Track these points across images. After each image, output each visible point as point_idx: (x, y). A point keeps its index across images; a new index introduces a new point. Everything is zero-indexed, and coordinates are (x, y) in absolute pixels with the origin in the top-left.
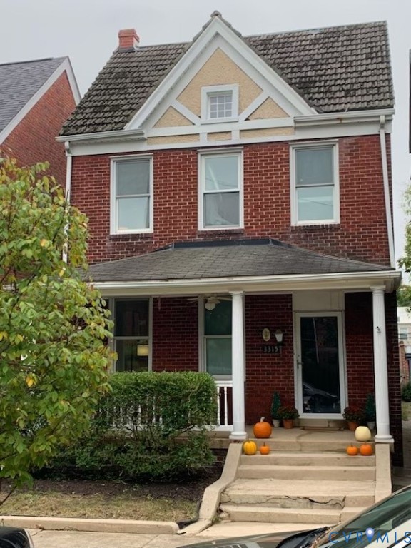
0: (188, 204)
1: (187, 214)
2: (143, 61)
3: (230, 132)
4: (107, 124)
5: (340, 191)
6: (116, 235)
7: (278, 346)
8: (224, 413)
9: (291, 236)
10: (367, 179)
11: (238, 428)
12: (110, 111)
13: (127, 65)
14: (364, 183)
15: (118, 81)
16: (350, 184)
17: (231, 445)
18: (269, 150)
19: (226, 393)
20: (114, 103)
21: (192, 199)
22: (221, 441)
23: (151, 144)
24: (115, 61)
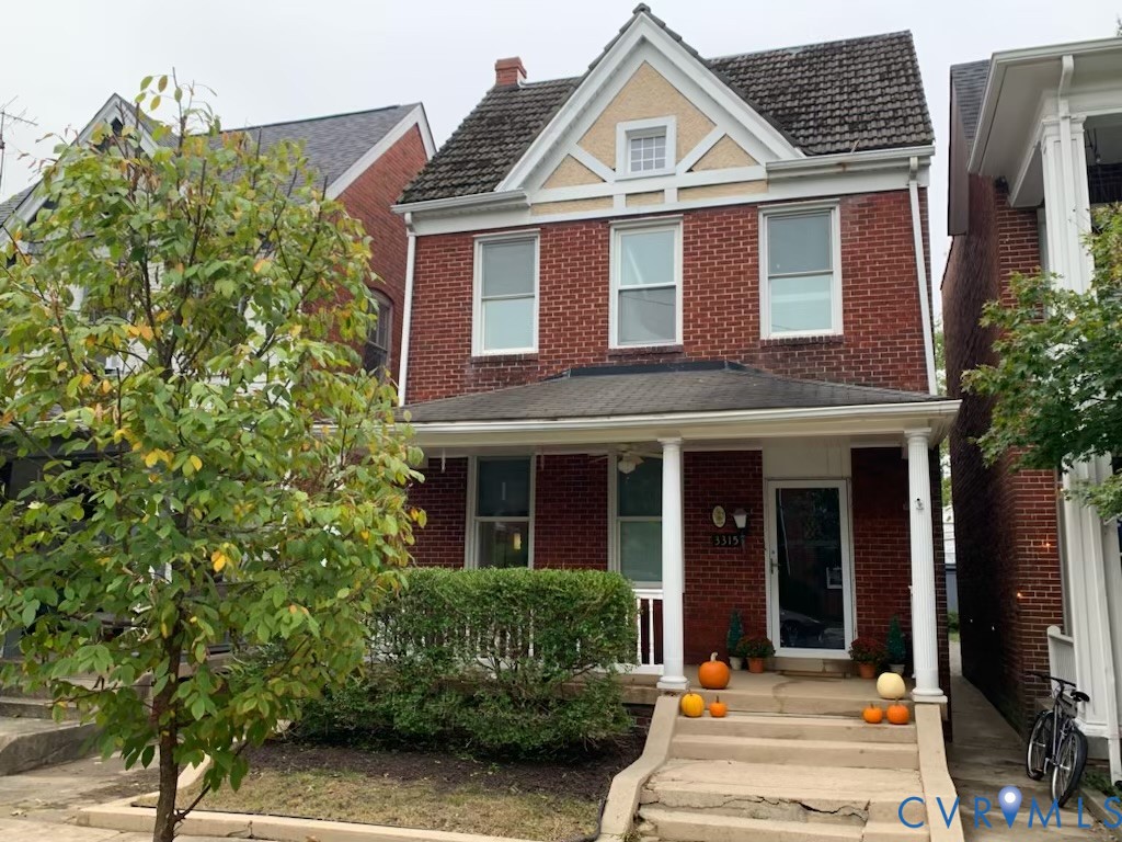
0: (593, 308)
1: (591, 323)
2: (530, 102)
3: (663, 191)
4: (470, 185)
5: (844, 282)
6: (481, 357)
7: (738, 535)
8: (649, 644)
9: (761, 356)
10: (887, 262)
11: (671, 670)
12: (475, 168)
13: (507, 107)
14: (884, 268)
15: (491, 129)
16: (860, 269)
17: (659, 698)
18: (725, 218)
19: (651, 609)
20: (483, 157)
21: (600, 298)
22: (644, 692)
23: (537, 213)
24: (489, 102)
